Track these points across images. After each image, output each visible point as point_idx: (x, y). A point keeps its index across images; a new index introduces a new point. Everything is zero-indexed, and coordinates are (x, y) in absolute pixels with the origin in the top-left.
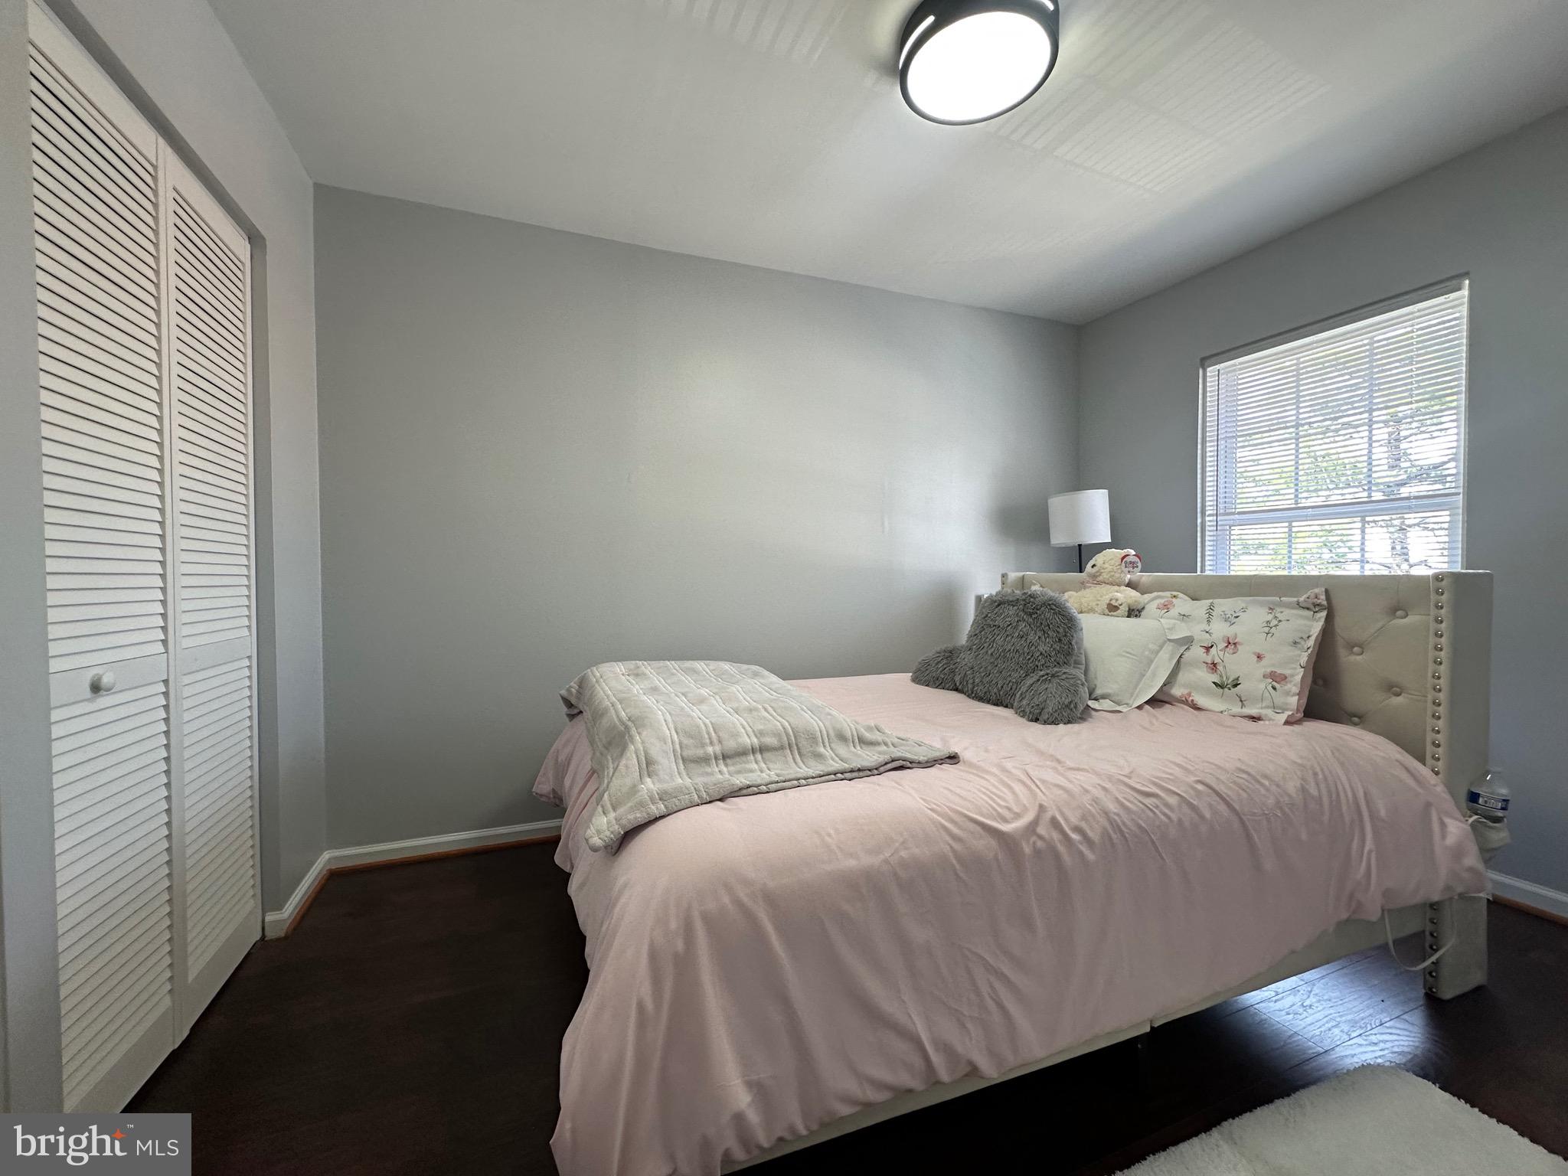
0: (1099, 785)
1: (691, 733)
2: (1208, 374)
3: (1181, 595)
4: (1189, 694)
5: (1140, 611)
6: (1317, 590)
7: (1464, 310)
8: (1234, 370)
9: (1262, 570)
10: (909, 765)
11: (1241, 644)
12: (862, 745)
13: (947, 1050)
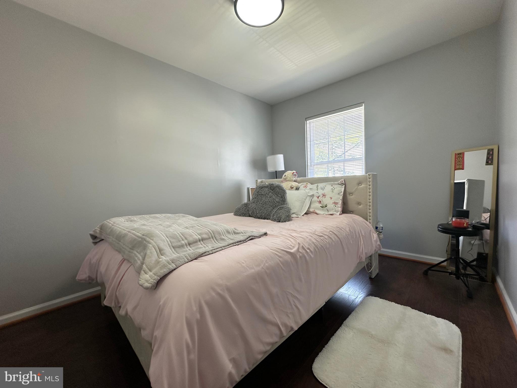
0: (309, 235)
1: (174, 237)
2: (307, 123)
3: (309, 183)
4: (314, 210)
5: (298, 188)
6: (342, 180)
7: (363, 111)
8: (314, 122)
9: (325, 176)
10: (254, 238)
11: (326, 195)
12: (235, 234)
13: (285, 325)
